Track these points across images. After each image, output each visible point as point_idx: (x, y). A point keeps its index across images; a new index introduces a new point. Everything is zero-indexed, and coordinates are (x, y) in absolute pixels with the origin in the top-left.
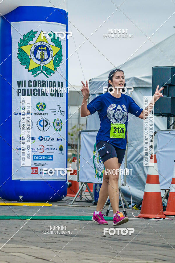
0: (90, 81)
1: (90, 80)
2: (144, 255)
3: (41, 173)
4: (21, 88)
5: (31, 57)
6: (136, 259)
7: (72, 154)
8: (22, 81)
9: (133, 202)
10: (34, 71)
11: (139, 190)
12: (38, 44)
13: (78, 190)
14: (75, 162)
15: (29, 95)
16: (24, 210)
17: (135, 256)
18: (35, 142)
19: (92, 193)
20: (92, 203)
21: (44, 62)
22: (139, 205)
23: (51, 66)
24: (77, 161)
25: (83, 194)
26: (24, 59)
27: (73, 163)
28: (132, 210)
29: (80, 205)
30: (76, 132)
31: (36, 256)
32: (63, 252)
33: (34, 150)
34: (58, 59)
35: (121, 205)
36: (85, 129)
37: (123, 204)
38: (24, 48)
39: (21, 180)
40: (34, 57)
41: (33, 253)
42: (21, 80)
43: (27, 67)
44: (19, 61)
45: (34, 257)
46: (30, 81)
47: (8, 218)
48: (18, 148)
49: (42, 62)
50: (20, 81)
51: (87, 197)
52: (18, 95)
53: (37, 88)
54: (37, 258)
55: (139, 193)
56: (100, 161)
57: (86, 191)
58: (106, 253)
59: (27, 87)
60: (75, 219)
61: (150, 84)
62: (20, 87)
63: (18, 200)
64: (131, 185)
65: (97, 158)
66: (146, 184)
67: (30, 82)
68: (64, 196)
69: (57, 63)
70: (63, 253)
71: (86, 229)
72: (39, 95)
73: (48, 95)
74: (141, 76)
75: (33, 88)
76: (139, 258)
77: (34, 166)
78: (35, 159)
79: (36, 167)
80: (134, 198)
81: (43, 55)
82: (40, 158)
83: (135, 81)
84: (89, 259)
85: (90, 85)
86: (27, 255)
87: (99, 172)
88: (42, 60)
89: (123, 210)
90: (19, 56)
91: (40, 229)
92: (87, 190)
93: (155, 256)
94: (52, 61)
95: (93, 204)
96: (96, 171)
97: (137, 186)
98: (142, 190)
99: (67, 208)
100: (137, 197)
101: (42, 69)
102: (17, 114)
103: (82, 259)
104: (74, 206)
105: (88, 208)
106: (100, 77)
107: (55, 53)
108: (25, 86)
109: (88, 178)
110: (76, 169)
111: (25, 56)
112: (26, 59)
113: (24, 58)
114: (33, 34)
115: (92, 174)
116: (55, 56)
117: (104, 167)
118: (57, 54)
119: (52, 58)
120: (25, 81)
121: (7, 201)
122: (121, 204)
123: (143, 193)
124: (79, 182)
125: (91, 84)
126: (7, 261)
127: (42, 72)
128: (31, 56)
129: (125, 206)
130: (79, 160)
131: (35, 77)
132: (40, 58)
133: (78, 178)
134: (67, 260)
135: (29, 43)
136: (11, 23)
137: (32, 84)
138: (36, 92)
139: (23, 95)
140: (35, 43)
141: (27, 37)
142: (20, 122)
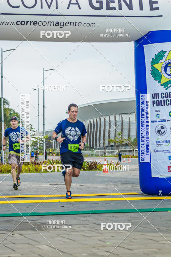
4: (155, 100)
8: (156, 94)
10: (166, 85)
12: (167, 62)
15: (162, 105)
16: (165, 203)
18: (170, 145)
26: (157, 75)
33: (169, 152)
38: (156, 66)
39: (159, 178)
40: (165, 73)
43: (160, 82)
44: (152, 77)
46: (162, 94)
48: (156, 150)
50: (154, 94)
52: (153, 106)
53: (169, 99)
59: (160, 99)
63: (157, 194)
75: (165, 99)
77: (170, 165)
78: (170, 159)
90: (153, 73)
102: (153, 122)
108: (158, 98)
111: (157, 72)
114: (163, 53)
120: (158, 94)
121: (149, 196)
128: (162, 72)
131: (166, 89)
135: (160, 62)
136: (144, 46)
137: (164, 96)
138: (168, 103)
139: (157, 105)
140: (165, 61)
141: (158, 57)
142: (156, 128)
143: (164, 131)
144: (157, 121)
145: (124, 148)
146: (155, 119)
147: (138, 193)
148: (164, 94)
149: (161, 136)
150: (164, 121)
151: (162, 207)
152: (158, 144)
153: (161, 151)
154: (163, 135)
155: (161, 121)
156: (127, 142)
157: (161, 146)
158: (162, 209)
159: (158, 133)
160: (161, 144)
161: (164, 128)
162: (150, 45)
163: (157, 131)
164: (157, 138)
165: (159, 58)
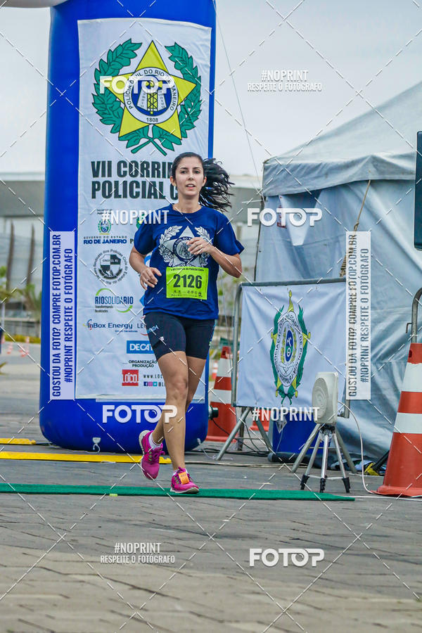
0: (266, 165)
1: (265, 162)
2: (392, 585)
3: (145, 383)
4: (101, 179)
5: (124, 104)
6: (371, 595)
7: (219, 339)
8: (104, 163)
9: (366, 458)
10: (133, 139)
11: (381, 429)
13: (234, 426)
14: (226, 358)
15: (120, 197)
16: (105, 473)
17: (369, 586)
18: (132, 309)
19: (267, 433)
20: (266, 458)
21: (155, 117)
22: (381, 465)
23: (173, 127)
24: (231, 355)
25: (246, 435)
26: (109, 108)
27: (222, 360)
28: (363, 476)
29: (238, 461)
30: (229, 286)
31: (133, 583)
32: (198, 575)
34: (189, 109)
35: (337, 463)
36: (251, 281)
37: (341, 462)
39: (97, 401)
40: (132, 105)
41: (125, 575)
42: (101, 160)
43: (116, 129)
44: (97, 113)
45: (128, 585)
47: (66, 491)
48: (92, 323)
49: (152, 117)
50: (99, 163)
51: (256, 442)
52: (94, 197)
53: (139, 179)
54: (134, 587)
55: (381, 436)
56: (288, 356)
57: (253, 429)
58: (301, 578)
59: (114, 177)
60: (226, 495)
61: (411, 173)
62: (97, 176)
63: (88, 448)
64: (362, 416)
65: (280, 350)
66: (398, 414)
67: (122, 164)
68: (199, 440)
69: (187, 121)
70: (196, 577)
71: (253, 520)
72: (144, 196)
73: (164, 198)
74: (389, 154)
75: (129, 179)
76: (379, 592)
77: (130, 367)
78: (131, 349)
79: (134, 368)
80: (369, 446)
81: (155, 100)
82: (143, 347)
83: (375, 166)
84: (258, 593)
85: (266, 173)
86: (111, 580)
87: (285, 384)
88: (152, 113)
89: (341, 475)
90: (98, 102)
91: (141, 519)
92: (256, 427)
93: (417, 588)
94: (176, 115)
95: (269, 460)
96: (276, 382)
97: (376, 418)
98: (388, 429)
99: (206, 469)
100: (375, 445)
101: (150, 135)
102: (89, 242)
103: (243, 593)
104: (223, 464)
105: (256, 470)
106: (291, 154)
107: (183, 97)
108: (110, 175)
109: (258, 397)
110: (230, 376)
111: (110, 101)
112: (113, 109)
113: (108, 106)
114: (132, 48)
115: (268, 388)
116: (183, 103)
117: (296, 372)
118: (189, 97)
119: (175, 107)
120: (110, 163)
121: (64, 451)
122: (337, 461)
123: (391, 435)
124: (235, 406)
125: (269, 171)
126: (64, 593)
127: (151, 140)
128: (126, 102)
129: (347, 466)
130: (237, 354)
131: (133, 152)
132: (148, 108)
133: (234, 396)
134: (206, 593)
135: (122, 72)
136: (79, 22)
137: (127, 169)
138: (135, 190)
139: (104, 195)
140: (135, 72)
141: (117, 57)
142: (96, 260)
143: (120, 271)
144: (102, 241)
145: (11, 312)
146: (97, 233)
147: (34, 441)
148: (125, 166)
149: (110, 283)
150: (122, 242)
151: (96, 484)
152: (101, 305)
153: (107, 326)
154: (115, 282)
155: (114, 241)
156: (22, 298)
157: (106, 311)
158: (95, 488)
159: (103, 275)
160: (108, 307)
161: (119, 260)
162: (97, 23)
163: (100, 267)
164: (98, 289)
165: (117, 60)
